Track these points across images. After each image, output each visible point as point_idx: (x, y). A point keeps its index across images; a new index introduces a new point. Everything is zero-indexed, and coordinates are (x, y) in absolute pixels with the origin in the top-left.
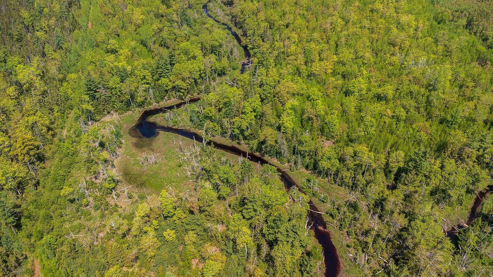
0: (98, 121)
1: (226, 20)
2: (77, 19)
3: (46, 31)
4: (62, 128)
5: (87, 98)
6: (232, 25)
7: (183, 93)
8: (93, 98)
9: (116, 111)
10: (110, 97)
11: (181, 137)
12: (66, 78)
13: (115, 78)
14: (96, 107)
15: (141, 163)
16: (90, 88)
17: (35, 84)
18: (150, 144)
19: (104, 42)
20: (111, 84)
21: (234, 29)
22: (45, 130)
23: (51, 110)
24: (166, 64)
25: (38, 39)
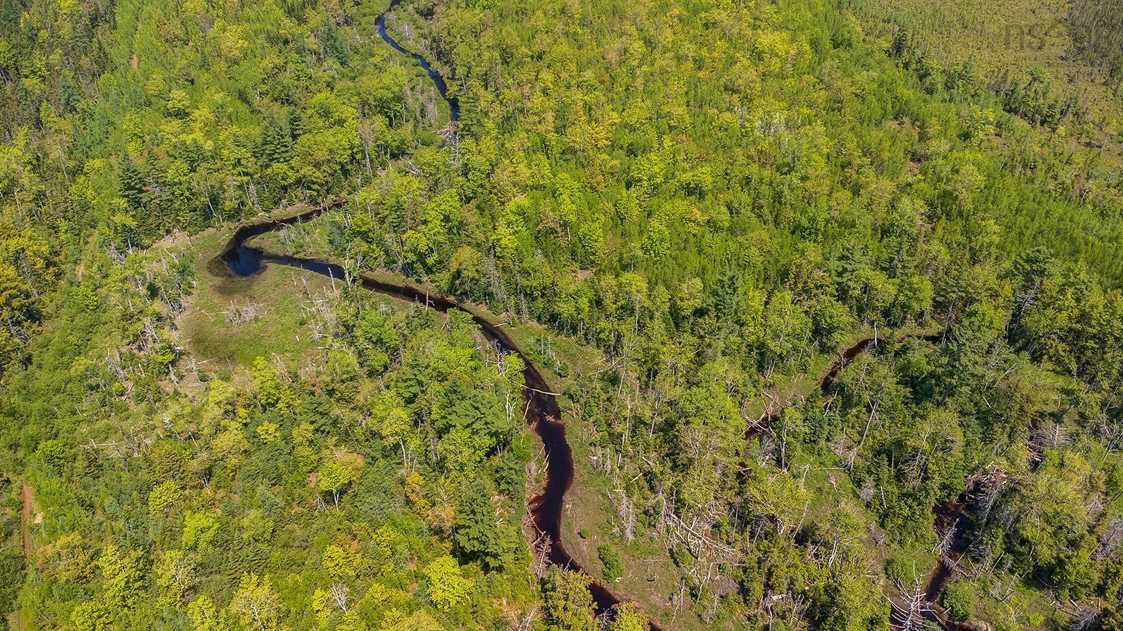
0: (147, 248)
1: (420, 46)
2: (107, 50)
3: (43, 77)
4: (75, 262)
5: (123, 203)
6: (430, 57)
7: (318, 191)
8: (136, 203)
9: (184, 229)
10: (171, 201)
11: (309, 272)
12: (83, 168)
13: (178, 163)
14: (143, 221)
15: (227, 321)
16: (128, 183)
17: (20, 181)
18: (249, 287)
19: (159, 96)
20: (170, 175)
21: (436, 65)
22: (40, 263)
23: (54, 228)
24: (282, 136)
25: (26, 93)
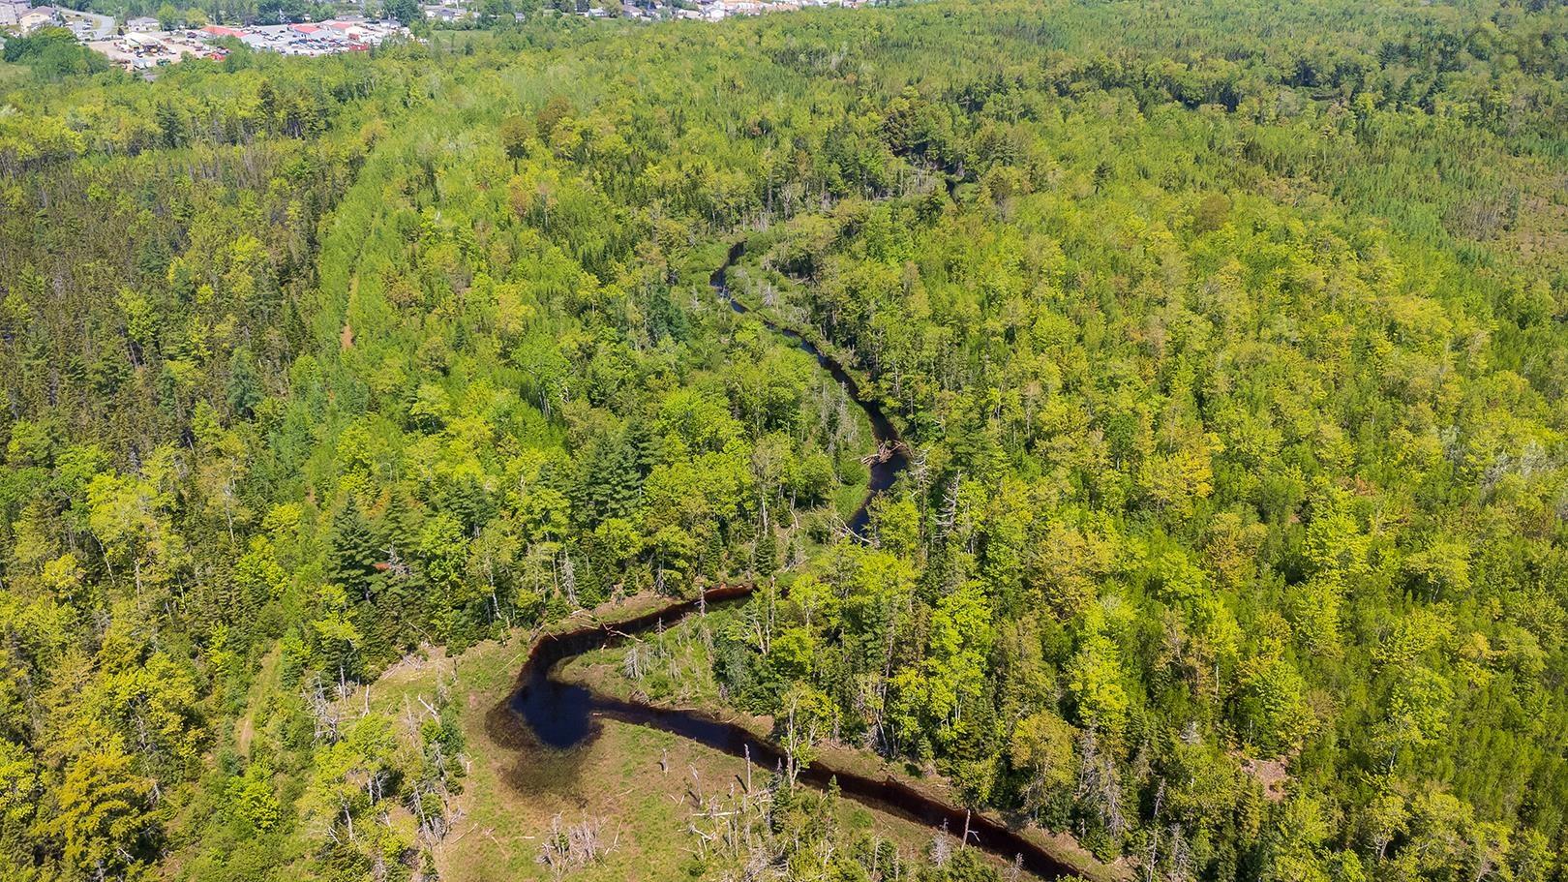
0: (371, 682)
1: (795, 317)
2: (304, 319)
3: (200, 358)
4: (236, 713)
5: (338, 595)
6: (817, 336)
7: (683, 571)
8: (360, 592)
9: (440, 641)
10: (422, 588)
11: (687, 744)
12: (261, 519)
13: (442, 519)
14: (366, 627)
15: (539, 859)
16: (352, 557)
17: (150, 546)
18: (572, 776)
19: (396, 394)
20: (426, 541)
21: (826, 347)
22: (175, 722)
24: (625, 469)
25: (172, 385)
